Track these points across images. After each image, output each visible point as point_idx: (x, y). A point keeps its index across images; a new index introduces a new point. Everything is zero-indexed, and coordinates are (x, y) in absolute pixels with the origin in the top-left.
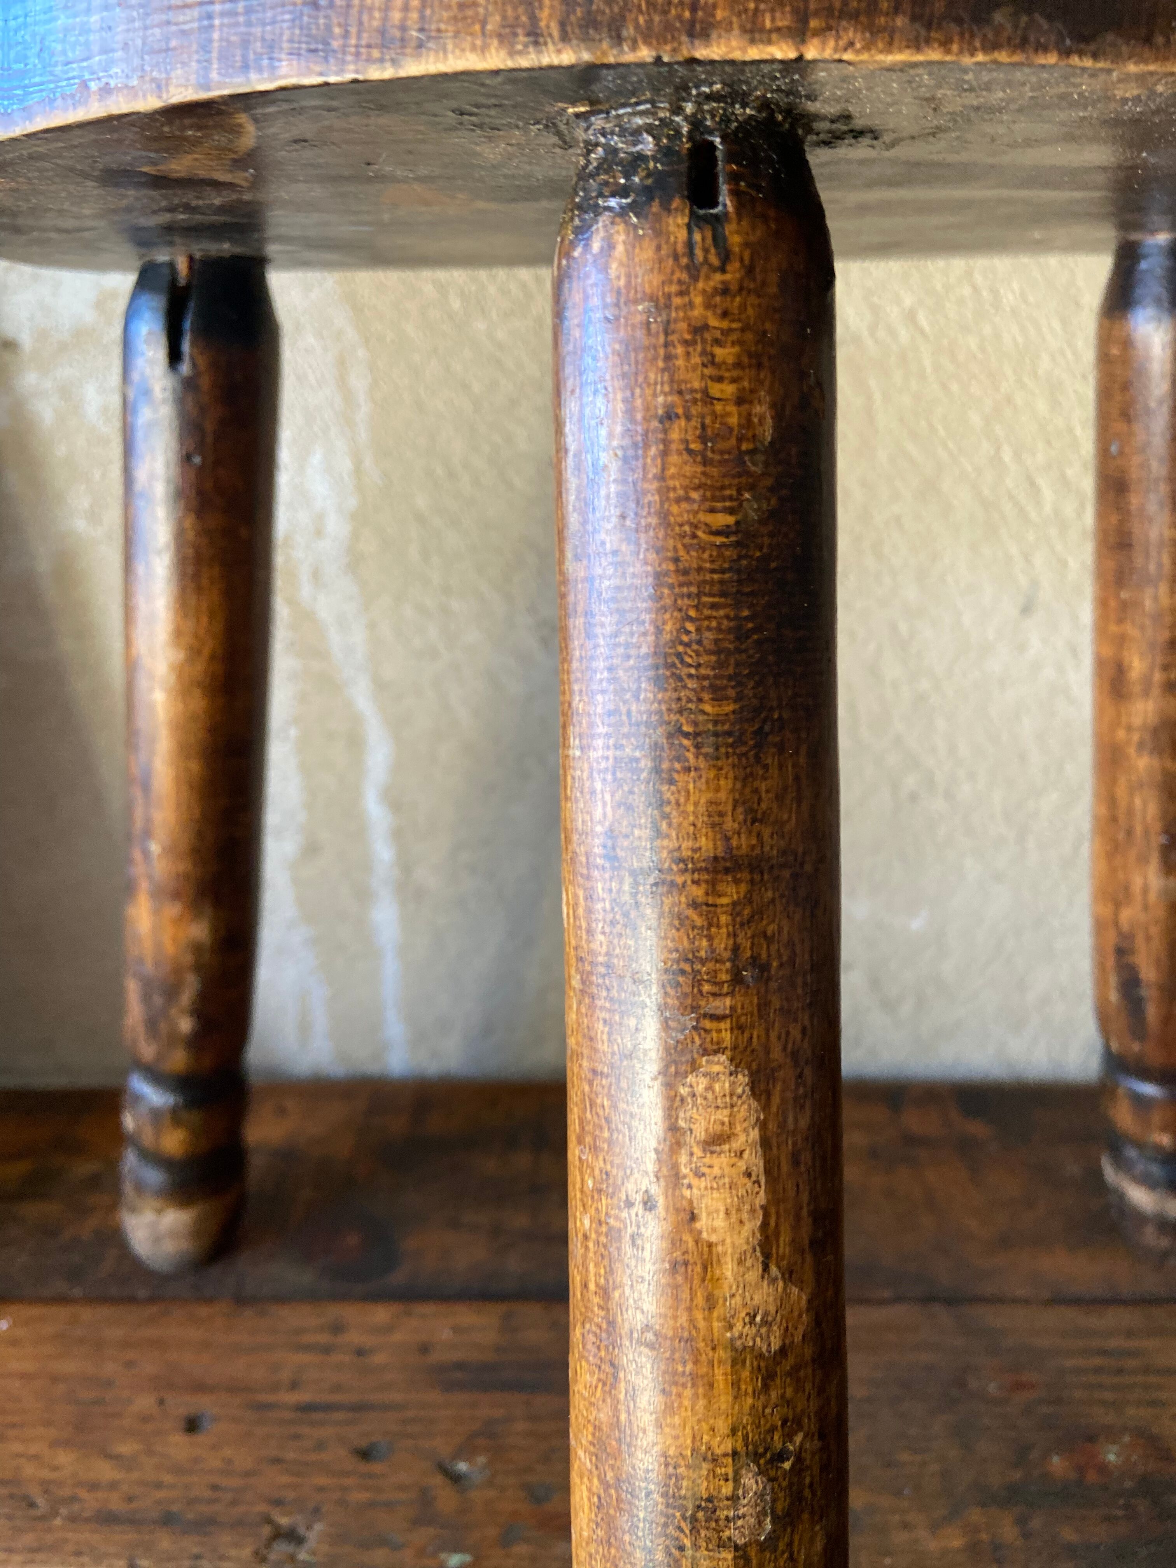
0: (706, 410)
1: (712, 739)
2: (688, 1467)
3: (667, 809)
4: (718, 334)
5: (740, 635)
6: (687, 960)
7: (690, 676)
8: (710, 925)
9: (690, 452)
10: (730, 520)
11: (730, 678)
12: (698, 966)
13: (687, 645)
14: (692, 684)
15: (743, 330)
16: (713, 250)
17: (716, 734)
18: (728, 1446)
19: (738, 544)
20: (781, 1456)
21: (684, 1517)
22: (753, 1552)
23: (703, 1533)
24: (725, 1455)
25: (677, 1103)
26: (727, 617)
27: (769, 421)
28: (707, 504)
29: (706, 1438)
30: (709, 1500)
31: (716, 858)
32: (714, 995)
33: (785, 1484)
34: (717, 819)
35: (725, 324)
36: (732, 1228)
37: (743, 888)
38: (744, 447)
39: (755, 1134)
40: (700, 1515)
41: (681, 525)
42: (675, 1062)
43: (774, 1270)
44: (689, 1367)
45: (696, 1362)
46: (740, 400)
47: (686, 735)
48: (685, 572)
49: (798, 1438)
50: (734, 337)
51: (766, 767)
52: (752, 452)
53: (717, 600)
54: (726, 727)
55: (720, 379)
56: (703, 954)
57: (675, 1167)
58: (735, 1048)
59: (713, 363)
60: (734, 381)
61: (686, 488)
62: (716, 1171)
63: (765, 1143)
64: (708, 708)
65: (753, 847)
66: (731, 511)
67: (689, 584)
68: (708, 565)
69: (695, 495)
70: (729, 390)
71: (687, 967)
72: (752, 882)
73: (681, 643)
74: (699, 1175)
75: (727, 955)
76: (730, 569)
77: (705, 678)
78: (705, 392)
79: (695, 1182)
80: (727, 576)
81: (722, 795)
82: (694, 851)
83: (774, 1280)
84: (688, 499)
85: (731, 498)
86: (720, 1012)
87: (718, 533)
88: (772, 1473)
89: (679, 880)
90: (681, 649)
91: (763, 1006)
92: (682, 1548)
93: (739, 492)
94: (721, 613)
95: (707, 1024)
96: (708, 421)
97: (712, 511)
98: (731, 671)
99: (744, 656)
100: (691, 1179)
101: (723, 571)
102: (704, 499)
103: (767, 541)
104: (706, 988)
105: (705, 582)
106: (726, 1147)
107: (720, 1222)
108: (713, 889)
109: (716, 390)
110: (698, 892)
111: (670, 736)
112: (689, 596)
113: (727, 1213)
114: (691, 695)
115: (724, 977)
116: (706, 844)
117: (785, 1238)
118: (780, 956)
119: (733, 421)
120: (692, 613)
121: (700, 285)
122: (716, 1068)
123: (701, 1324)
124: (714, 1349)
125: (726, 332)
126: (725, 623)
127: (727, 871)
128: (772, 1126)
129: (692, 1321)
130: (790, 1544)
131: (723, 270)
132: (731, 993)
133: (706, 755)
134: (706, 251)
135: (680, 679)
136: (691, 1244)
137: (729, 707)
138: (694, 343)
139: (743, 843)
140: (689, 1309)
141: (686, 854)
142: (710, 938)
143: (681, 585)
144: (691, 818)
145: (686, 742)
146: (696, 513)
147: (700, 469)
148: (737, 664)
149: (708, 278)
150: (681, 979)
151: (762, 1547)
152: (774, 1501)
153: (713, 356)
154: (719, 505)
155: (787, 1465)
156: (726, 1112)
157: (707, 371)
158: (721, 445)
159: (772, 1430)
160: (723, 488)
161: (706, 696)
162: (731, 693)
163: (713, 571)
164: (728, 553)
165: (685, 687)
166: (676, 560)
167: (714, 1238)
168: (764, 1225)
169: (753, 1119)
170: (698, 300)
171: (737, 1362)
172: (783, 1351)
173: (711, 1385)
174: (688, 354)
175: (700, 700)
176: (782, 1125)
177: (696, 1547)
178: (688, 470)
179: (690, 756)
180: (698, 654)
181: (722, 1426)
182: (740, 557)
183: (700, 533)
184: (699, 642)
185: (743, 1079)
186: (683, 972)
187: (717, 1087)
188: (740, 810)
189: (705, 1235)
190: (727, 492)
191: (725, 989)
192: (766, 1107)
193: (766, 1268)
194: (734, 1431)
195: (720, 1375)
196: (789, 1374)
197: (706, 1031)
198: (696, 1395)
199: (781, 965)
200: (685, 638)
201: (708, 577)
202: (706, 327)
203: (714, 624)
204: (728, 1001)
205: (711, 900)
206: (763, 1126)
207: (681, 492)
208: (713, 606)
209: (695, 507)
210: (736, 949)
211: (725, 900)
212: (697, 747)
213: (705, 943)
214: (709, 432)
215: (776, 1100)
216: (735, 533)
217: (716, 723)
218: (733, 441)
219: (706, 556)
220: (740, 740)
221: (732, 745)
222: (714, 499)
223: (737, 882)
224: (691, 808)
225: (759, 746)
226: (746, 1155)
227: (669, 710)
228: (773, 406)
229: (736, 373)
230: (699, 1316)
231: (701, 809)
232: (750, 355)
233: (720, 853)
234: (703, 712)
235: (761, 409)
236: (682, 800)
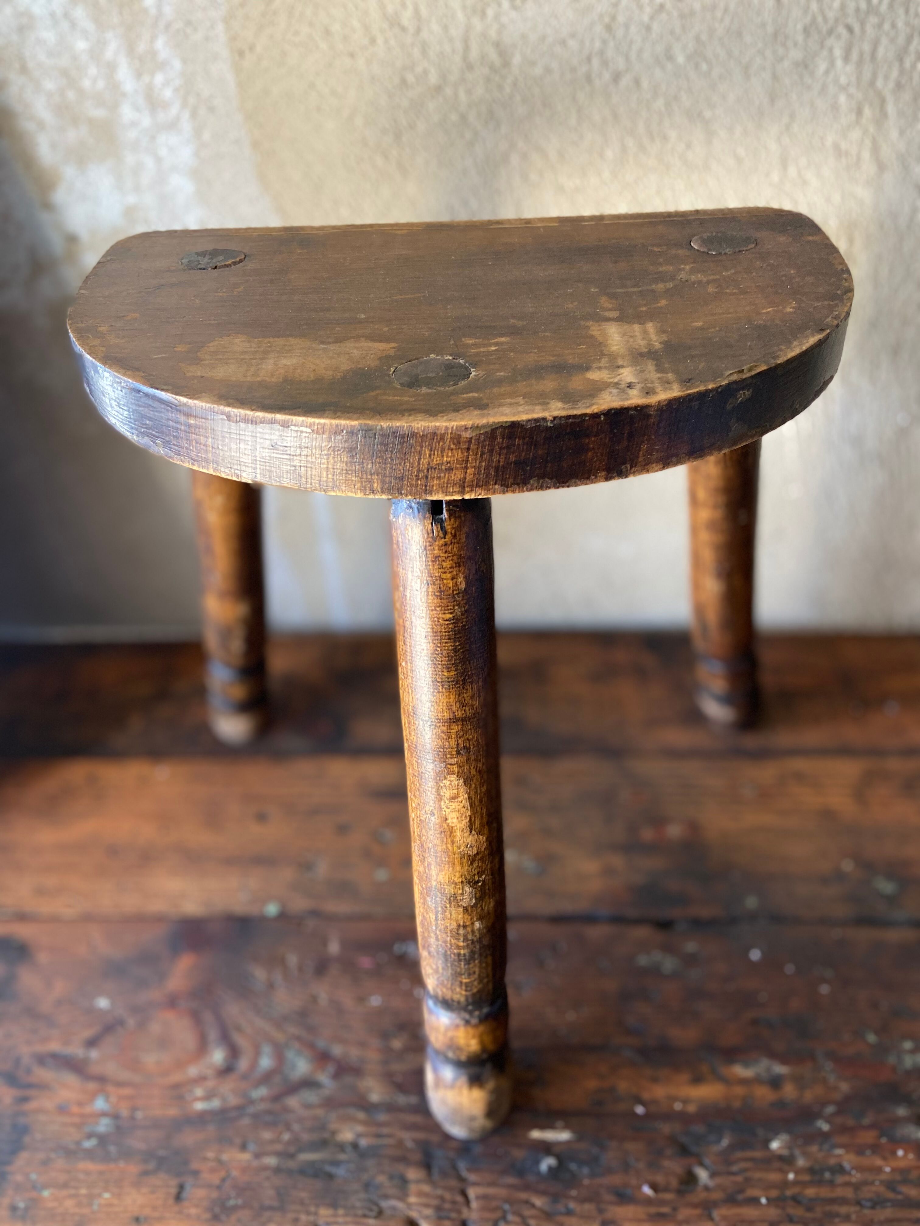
0: (441, 582)
1: (448, 683)
2: (447, 886)
3: (433, 704)
4: (444, 558)
5: (455, 650)
6: (441, 748)
7: (439, 664)
8: (449, 738)
9: (436, 596)
10: (451, 616)
11: (453, 664)
12: (445, 750)
13: (437, 654)
14: (440, 666)
15: (453, 556)
16: (441, 532)
17: (449, 682)
18: (460, 880)
19: (454, 623)
20: (478, 882)
21: (447, 899)
22: (469, 908)
23: (453, 903)
24: (459, 882)
25: (440, 788)
26: (451, 646)
27: (464, 583)
28: (443, 612)
29: (453, 878)
30: (455, 894)
31: (450, 719)
32: (451, 758)
33: (479, 889)
34: (450, 707)
35: (446, 555)
36: (459, 822)
37: (460, 727)
38: (455, 592)
39: (466, 796)
40: (452, 898)
41: (434, 618)
42: (439, 777)
43: (474, 832)
44: (447, 859)
45: (449, 858)
46: (452, 579)
47: (438, 682)
48: (436, 632)
49: (483, 877)
50: (450, 559)
51: (467, 690)
52: (458, 594)
53: (447, 641)
54: (452, 679)
55: (445, 573)
56: (447, 746)
57: (440, 805)
58: (459, 772)
59: (442, 568)
60: (450, 573)
61: (435, 607)
62: (454, 807)
63: (470, 798)
64: (445, 674)
65: (463, 714)
66: (451, 613)
67: (437, 636)
68: (444, 630)
69: (438, 609)
70: (448, 576)
71: (442, 750)
72: (463, 724)
73: (436, 654)
74: (448, 808)
75: (455, 746)
76: (451, 631)
77: (445, 665)
78: (440, 577)
79: (447, 810)
80: (451, 633)
81: (452, 700)
82: (442, 716)
83: (474, 835)
84: (436, 610)
85: (451, 609)
86: (453, 763)
87: (447, 620)
88: (475, 886)
89: (438, 725)
90: (436, 656)
91: (468, 759)
92: (446, 907)
93: (454, 606)
94: (449, 644)
95: (449, 766)
96: (441, 586)
97: (444, 614)
98: (453, 662)
99: (458, 657)
100: (445, 809)
101: (449, 632)
102: (441, 610)
103: (464, 620)
104: (448, 756)
105: (443, 635)
106: (456, 800)
107: (455, 820)
108: (449, 727)
109: (444, 576)
110: (445, 728)
111: (433, 682)
112: (438, 640)
113: (457, 818)
114: (440, 670)
115: (454, 753)
116: (447, 715)
117: (477, 822)
118: (473, 744)
119: (451, 585)
120: (439, 645)
121: (437, 543)
122: (452, 779)
123: (450, 848)
124: (454, 854)
125: (447, 558)
126: (451, 648)
127: (454, 722)
128: (472, 793)
129: (447, 847)
130: (481, 906)
131: (445, 538)
132: (457, 757)
133: (445, 688)
134: (438, 532)
135: (435, 664)
136: (446, 827)
137: (452, 673)
138: (436, 561)
139: (459, 714)
140: (446, 844)
141: (440, 717)
142: (449, 742)
143: (434, 636)
144: (441, 707)
145: (438, 684)
146: (439, 614)
147: (440, 601)
148: (455, 660)
149: (439, 541)
150: (440, 753)
151: (472, 907)
152: (476, 894)
153: (442, 566)
154: (447, 612)
155: (480, 884)
156: (457, 790)
157: (440, 570)
158: (446, 593)
159: (474, 875)
160: (448, 606)
161: (445, 670)
162: (453, 669)
163: (445, 632)
164: (450, 626)
165: (437, 667)
166: (433, 628)
167: (453, 825)
168: (470, 821)
169: (465, 792)
170: (436, 548)
171: (462, 858)
172: (477, 854)
173: (454, 864)
174: (434, 565)
175: (443, 671)
176: (476, 793)
177: (451, 907)
178: (435, 601)
179: (440, 688)
180: (441, 658)
181: (458, 875)
182: (455, 627)
183: (440, 620)
184: (442, 654)
185: (461, 781)
186: (440, 751)
187: (453, 783)
188: (458, 704)
189: (450, 824)
190: (449, 608)
191: (455, 756)
192: (470, 788)
193: (471, 832)
194: (461, 876)
195: (456, 861)
196: (480, 859)
197: (449, 768)
198: (449, 868)
199: (474, 747)
200: (437, 652)
201: (444, 634)
202: (439, 556)
203: (447, 648)
204: (456, 760)
205: (449, 731)
206: (469, 794)
207: (433, 608)
208: (446, 643)
209: (439, 613)
210: (458, 745)
211: (453, 731)
212: (443, 686)
213: (447, 743)
214: (442, 589)
215: (473, 786)
216: (453, 620)
217: (448, 678)
218: (451, 591)
219: (443, 627)
220: (457, 683)
221: (454, 685)
222: (445, 610)
223: (457, 725)
224: (441, 704)
225: (464, 684)
226: (463, 802)
227: (432, 674)
228: (465, 577)
229: (451, 570)
230: (449, 846)
231: (444, 704)
232: (456, 563)
233: (451, 717)
234: (444, 675)
235: (461, 579)
236: (438, 701)
